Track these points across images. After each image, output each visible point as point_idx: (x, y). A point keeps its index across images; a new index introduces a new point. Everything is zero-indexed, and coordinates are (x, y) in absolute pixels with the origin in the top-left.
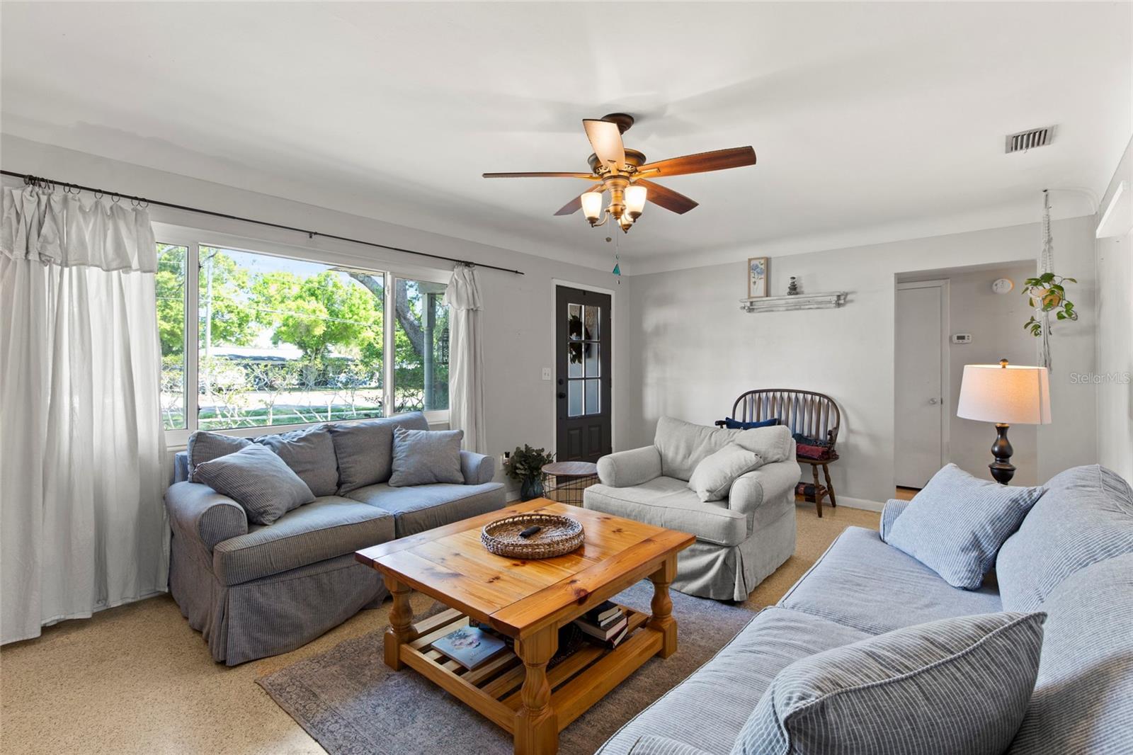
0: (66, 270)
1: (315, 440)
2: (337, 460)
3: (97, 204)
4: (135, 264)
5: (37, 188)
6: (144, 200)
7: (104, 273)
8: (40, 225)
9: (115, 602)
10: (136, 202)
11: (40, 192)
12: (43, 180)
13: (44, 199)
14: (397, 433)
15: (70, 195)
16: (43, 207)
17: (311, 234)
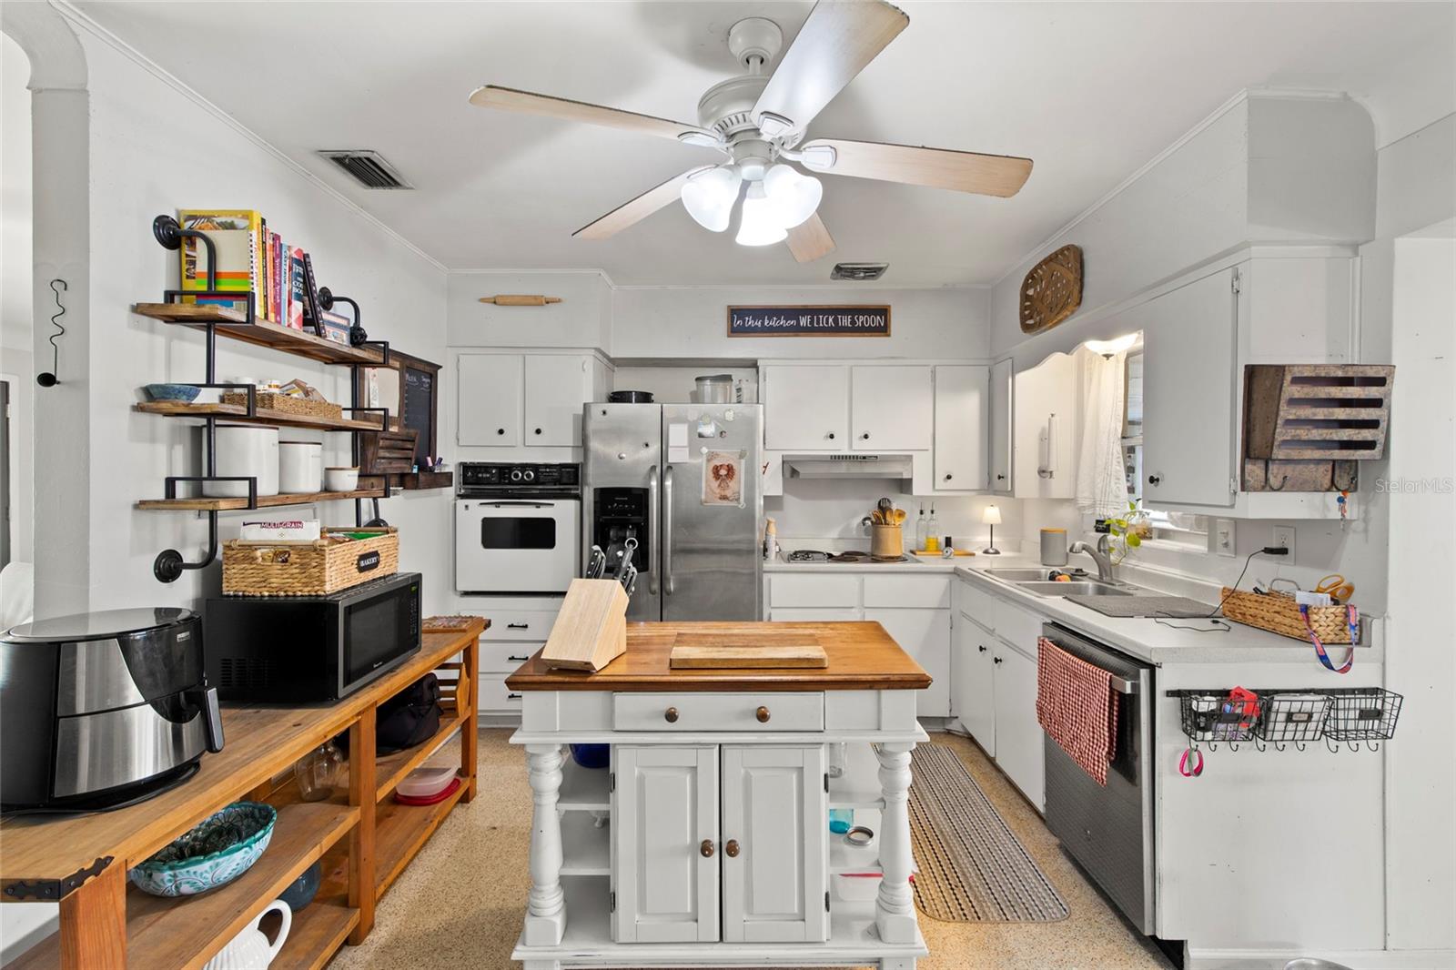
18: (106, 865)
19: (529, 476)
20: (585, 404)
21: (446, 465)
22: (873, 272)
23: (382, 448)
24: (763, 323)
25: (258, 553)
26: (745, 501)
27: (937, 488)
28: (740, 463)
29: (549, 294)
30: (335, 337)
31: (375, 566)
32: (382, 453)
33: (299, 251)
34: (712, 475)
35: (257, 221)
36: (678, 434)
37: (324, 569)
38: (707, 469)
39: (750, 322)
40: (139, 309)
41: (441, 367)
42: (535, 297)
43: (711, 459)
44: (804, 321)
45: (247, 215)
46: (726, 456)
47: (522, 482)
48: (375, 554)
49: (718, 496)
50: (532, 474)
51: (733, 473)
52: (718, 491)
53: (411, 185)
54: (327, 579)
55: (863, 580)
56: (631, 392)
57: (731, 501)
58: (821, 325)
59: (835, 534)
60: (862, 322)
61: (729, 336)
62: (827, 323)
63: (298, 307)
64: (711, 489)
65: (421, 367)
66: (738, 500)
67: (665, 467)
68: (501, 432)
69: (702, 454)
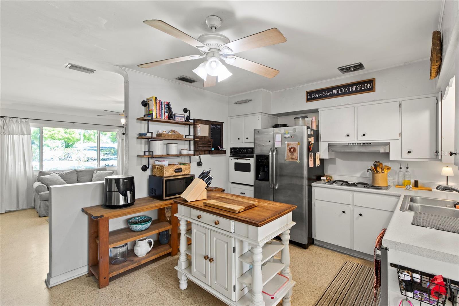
0: (10, 136)
1: (71, 173)
2: (77, 178)
3: (17, 121)
4: (26, 133)
5: (3, 119)
6: (28, 119)
7: (18, 136)
8: (4, 126)
9: (21, 208)
10: (26, 119)
11: (4, 119)
12: (4, 117)
13: (4, 121)
14: (94, 172)
15: (10, 119)
16: (4, 123)
17: (73, 123)
18: (102, 217)
19: (245, 151)
20: (254, 130)
21: (224, 148)
22: (359, 67)
23: (200, 144)
24: (319, 95)
25: (156, 167)
26: (299, 160)
27: (402, 157)
28: (298, 147)
29: (249, 99)
30: (181, 119)
31: (181, 172)
32: (200, 145)
33: (167, 102)
34: (288, 150)
35: (154, 98)
36: (278, 138)
37: (164, 171)
38: (287, 149)
39: (314, 96)
40: (138, 119)
41: (224, 123)
42: (245, 100)
43: (289, 146)
44: (335, 92)
45: (153, 97)
46: (293, 145)
47: (244, 153)
48: (181, 169)
49: (291, 158)
50: (246, 151)
51: (295, 150)
52: (290, 156)
53: (197, 80)
54: (165, 173)
55: (354, 194)
56: (279, 124)
57: (295, 160)
58: (342, 92)
59: (358, 175)
60: (361, 88)
61: (306, 102)
62: (345, 91)
63: (167, 114)
64: (288, 156)
65: (217, 123)
66: (297, 159)
67: (275, 148)
68: (239, 139)
69: (285, 144)
